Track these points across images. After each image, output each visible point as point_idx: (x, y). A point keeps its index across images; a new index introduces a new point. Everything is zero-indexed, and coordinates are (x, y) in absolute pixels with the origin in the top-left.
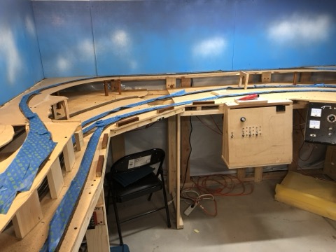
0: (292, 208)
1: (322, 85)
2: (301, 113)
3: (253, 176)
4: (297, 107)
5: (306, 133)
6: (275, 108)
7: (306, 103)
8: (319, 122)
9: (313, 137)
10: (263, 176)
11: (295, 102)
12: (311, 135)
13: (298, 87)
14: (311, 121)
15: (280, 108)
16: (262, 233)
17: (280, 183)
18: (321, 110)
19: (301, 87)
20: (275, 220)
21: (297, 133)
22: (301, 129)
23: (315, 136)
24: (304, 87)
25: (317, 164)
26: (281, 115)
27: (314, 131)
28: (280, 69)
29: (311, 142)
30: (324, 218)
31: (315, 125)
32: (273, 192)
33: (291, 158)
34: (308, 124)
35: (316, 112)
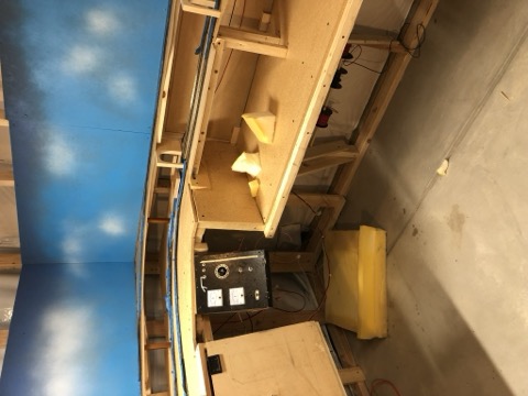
0: (391, 304)
1: (167, 299)
2: (219, 323)
3: (355, 385)
4: (208, 333)
5: (254, 307)
6: (213, 377)
7: (200, 319)
8: (231, 291)
9: (260, 294)
10: (349, 366)
11: (199, 339)
12: (257, 298)
13: (173, 339)
14: (232, 303)
15: (213, 365)
16: (465, 348)
17: (355, 334)
18: (209, 292)
19: (172, 333)
20: (428, 329)
21: (258, 323)
22: (249, 317)
23: (257, 292)
24: (172, 329)
25: (302, 282)
26: (227, 362)
27: (248, 296)
28: (140, 379)
29: (270, 295)
30: (387, 255)
31: (237, 296)
32: (374, 342)
33: (308, 323)
34: (237, 307)
35: (214, 298)
